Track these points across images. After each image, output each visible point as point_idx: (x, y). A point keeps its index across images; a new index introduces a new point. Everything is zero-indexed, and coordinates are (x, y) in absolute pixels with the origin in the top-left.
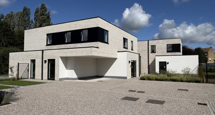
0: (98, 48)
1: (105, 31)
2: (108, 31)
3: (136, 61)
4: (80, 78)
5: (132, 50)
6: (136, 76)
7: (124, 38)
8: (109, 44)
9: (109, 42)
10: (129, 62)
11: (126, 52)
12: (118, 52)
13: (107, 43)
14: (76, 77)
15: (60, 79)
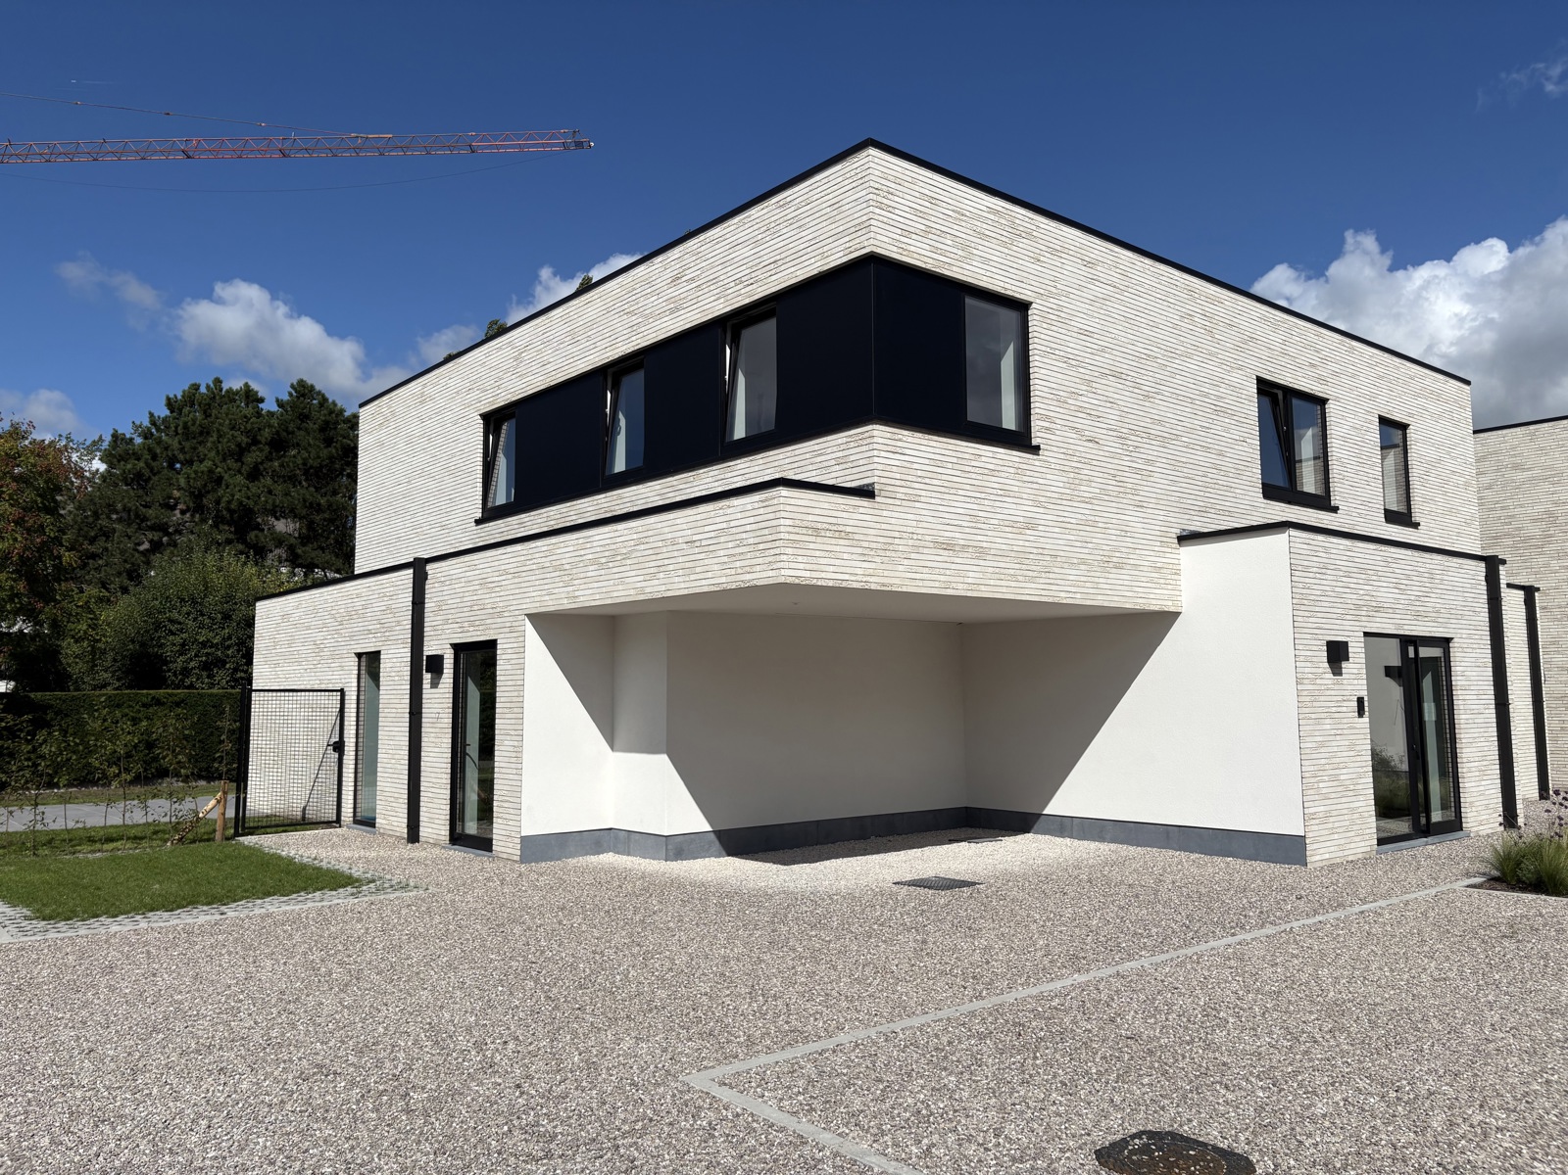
0: (866, 492)
1: (969, 301)
2: (1022, 307)
3: (1445, 643)
4: (739, 842)
5: (1401, 517)
6: (1454, 825)
7: (1265, 387)
8: (1036, 450)
9: (1036, 424)
10: (1337, 653)
11: (1280, 540)
12: (1187, 538)
13: (1020, 440)
14: (701, 824)
15: (526, 841)
